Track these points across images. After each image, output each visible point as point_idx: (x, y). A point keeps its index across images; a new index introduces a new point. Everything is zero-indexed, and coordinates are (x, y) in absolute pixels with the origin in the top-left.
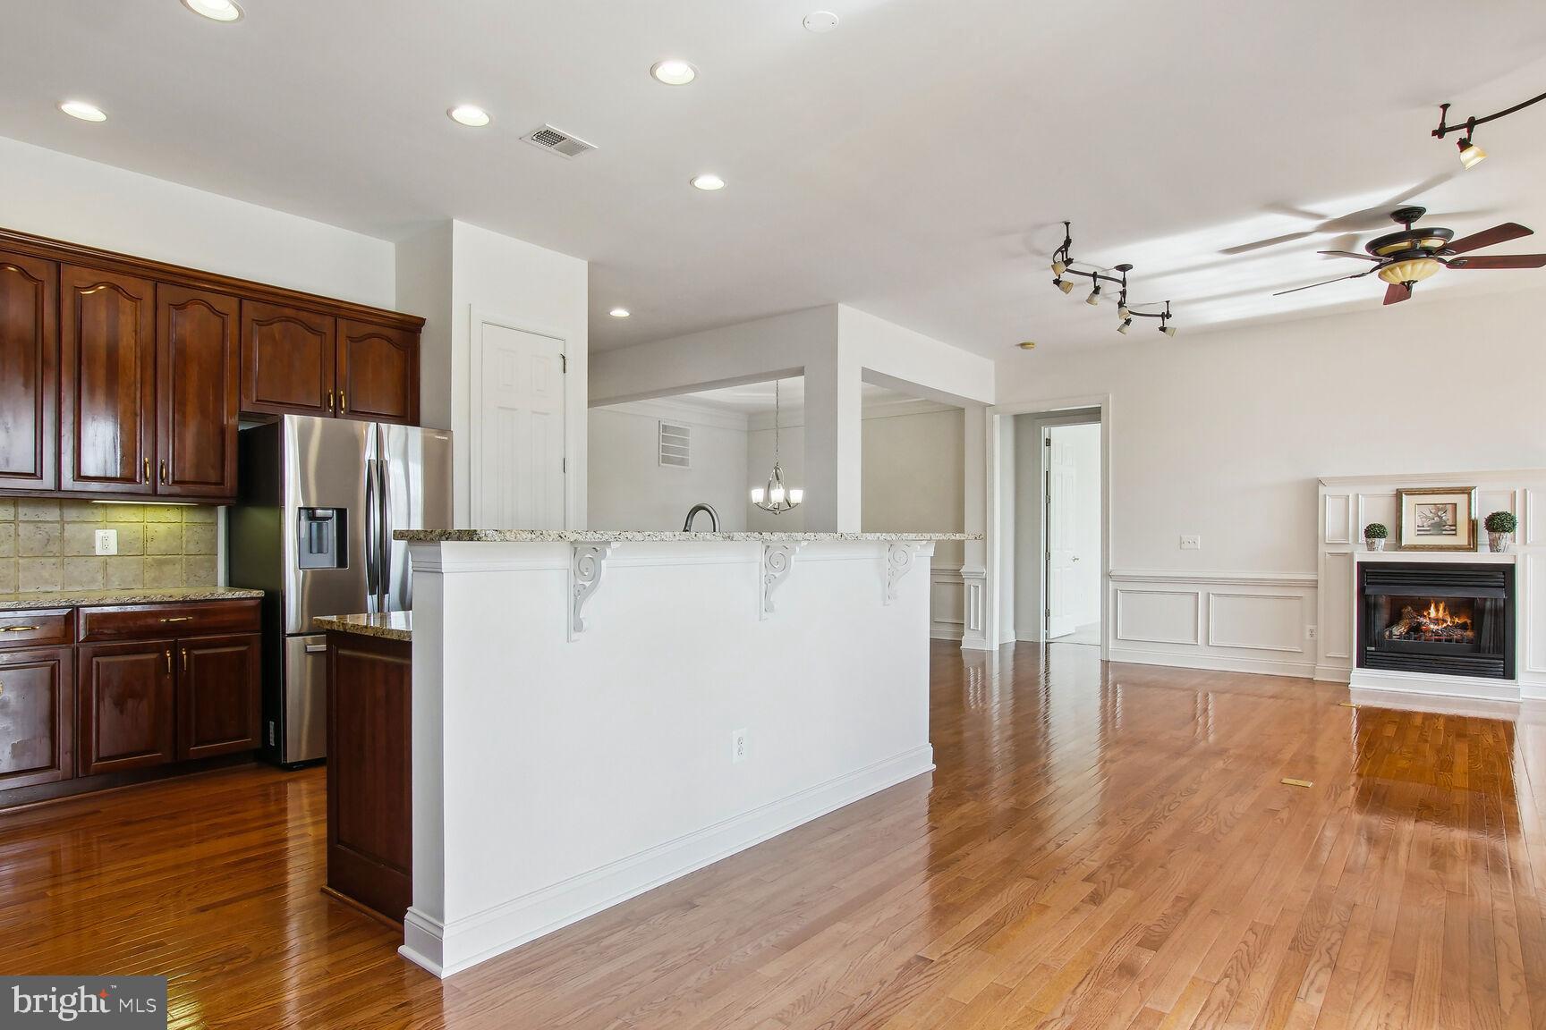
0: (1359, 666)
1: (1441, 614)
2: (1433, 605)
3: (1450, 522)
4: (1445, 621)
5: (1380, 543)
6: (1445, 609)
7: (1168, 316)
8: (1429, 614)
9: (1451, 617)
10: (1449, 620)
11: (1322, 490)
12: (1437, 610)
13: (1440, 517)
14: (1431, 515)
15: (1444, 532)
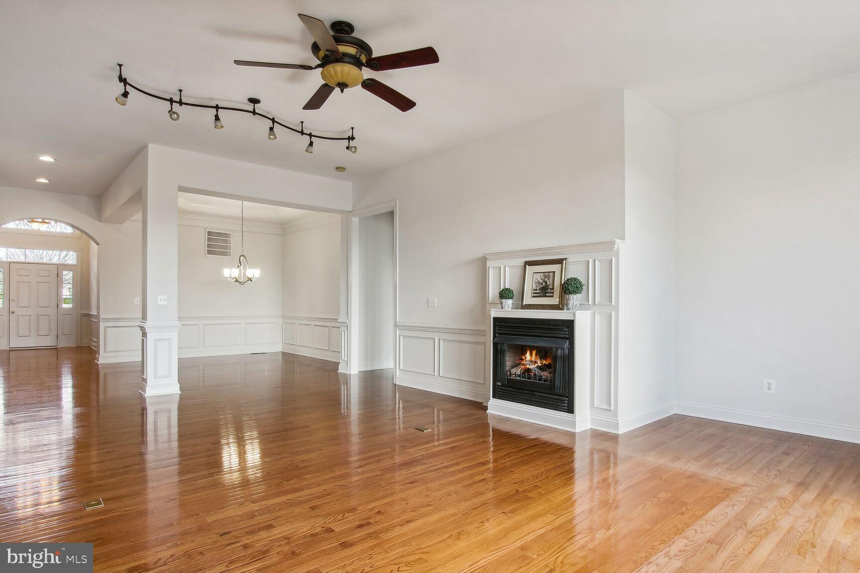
0: (494, 397)
1: (533, 358)
2: (528, 352)
3: (550, 287)
4: (536, 362)
5: (509, 303)
6: (536, 355)
7: (353, 138)
8: (526, 358)
9: (541, 360)
10: (539, 362)
11: (489, 263)
12: (531, 355)
13: (546, 283)
14: (541, 281)
15: (547, 295)
